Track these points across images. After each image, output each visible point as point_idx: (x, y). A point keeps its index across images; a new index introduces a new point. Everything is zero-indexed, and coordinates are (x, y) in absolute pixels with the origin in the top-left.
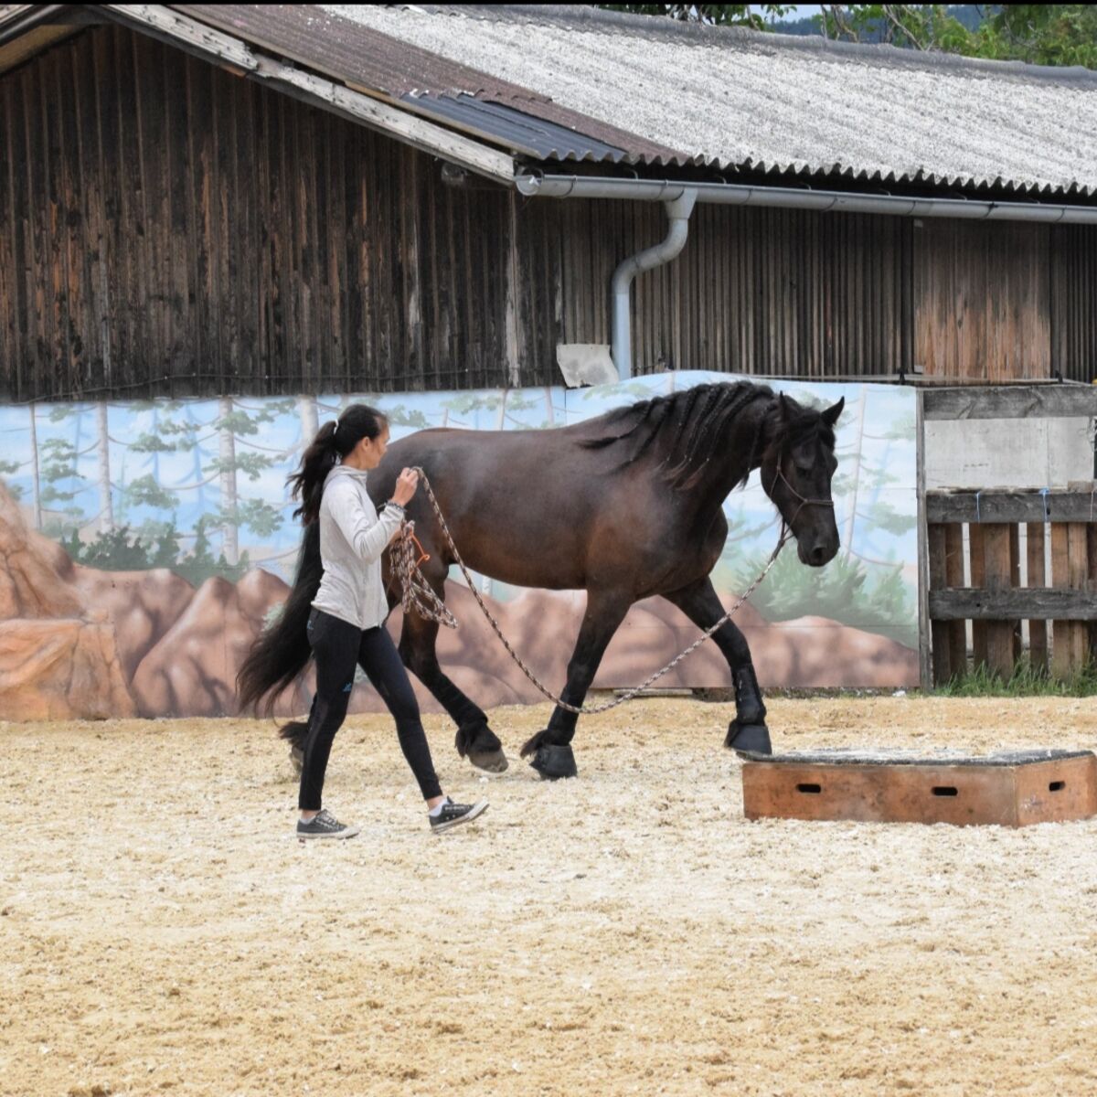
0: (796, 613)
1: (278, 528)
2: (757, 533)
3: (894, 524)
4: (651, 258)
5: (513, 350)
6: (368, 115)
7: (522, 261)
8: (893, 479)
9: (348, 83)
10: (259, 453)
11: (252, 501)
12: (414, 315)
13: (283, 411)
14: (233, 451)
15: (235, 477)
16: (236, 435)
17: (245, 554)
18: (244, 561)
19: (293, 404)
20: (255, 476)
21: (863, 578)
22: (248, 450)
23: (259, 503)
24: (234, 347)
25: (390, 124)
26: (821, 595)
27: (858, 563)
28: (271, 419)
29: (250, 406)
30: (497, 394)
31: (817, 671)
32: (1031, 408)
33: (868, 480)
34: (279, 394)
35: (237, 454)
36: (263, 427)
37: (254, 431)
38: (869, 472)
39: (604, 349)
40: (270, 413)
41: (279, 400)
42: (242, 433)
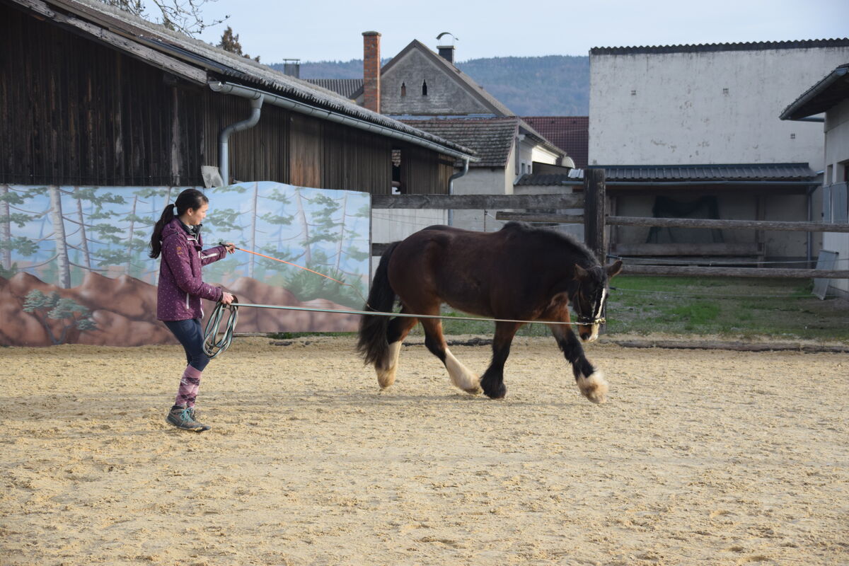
0: (313, 297)
1: (36, 252)
2: (295, 259)
3: (358, 256)
4: (241, 126)
5: (176, 168)
6: (122, 45)
7: (181, 124)
8: (359, 236)
9: (110, 28)
10: (25, 213)
11: (20, 238)
12: (118, 147)
13: (39, 193)
14: (8, 212)
15: (9, 225)
16: (10, 204)
17: (15, 264)
18: (15, 267)
19: (45, 190)
20: (22, 225)
21: (344, 281)
22: (18, 212)
23: (24, 239)
24: (11, 159)
25: (134, 51)
26: (325, 289)
27: (342, 274)
28: (32, 197)
29: (20, 190)
30: (166, 189)
31: (322, 324)
32: (424, 204)
33: (347, 236)
34: (37, 184)
35: (11, 214)
36: (27, 201)
37: (22, 203)
38: (348, 231)
39: (216, 169)
40: (31, 194)
41: (37, 187)
42: (14, 203)
